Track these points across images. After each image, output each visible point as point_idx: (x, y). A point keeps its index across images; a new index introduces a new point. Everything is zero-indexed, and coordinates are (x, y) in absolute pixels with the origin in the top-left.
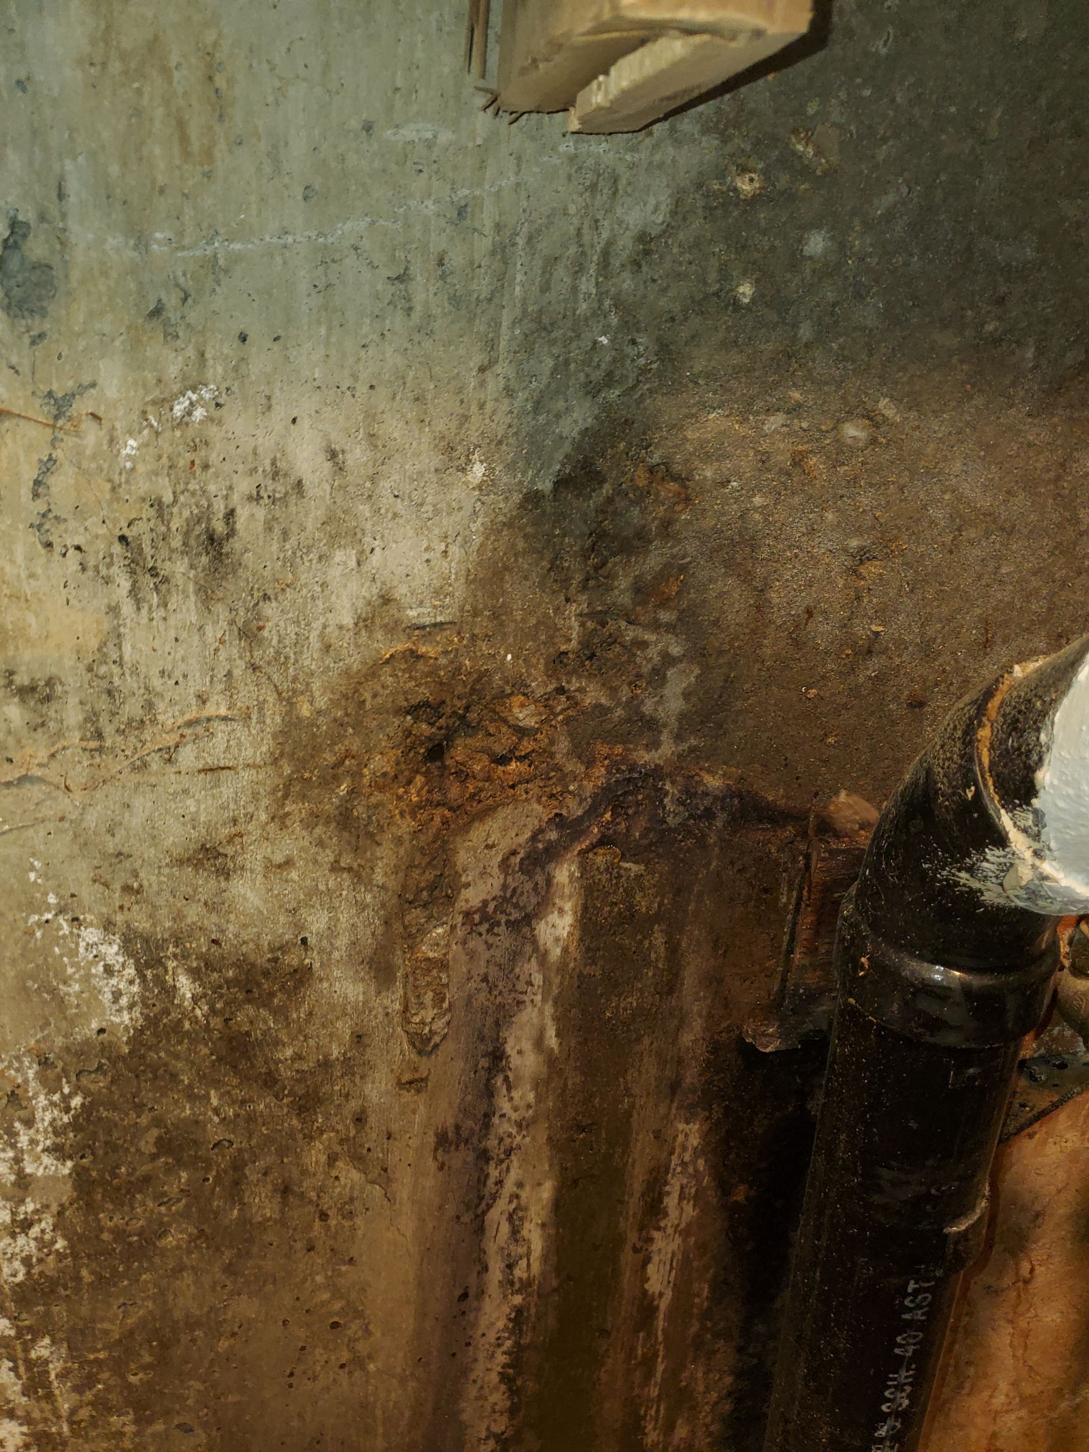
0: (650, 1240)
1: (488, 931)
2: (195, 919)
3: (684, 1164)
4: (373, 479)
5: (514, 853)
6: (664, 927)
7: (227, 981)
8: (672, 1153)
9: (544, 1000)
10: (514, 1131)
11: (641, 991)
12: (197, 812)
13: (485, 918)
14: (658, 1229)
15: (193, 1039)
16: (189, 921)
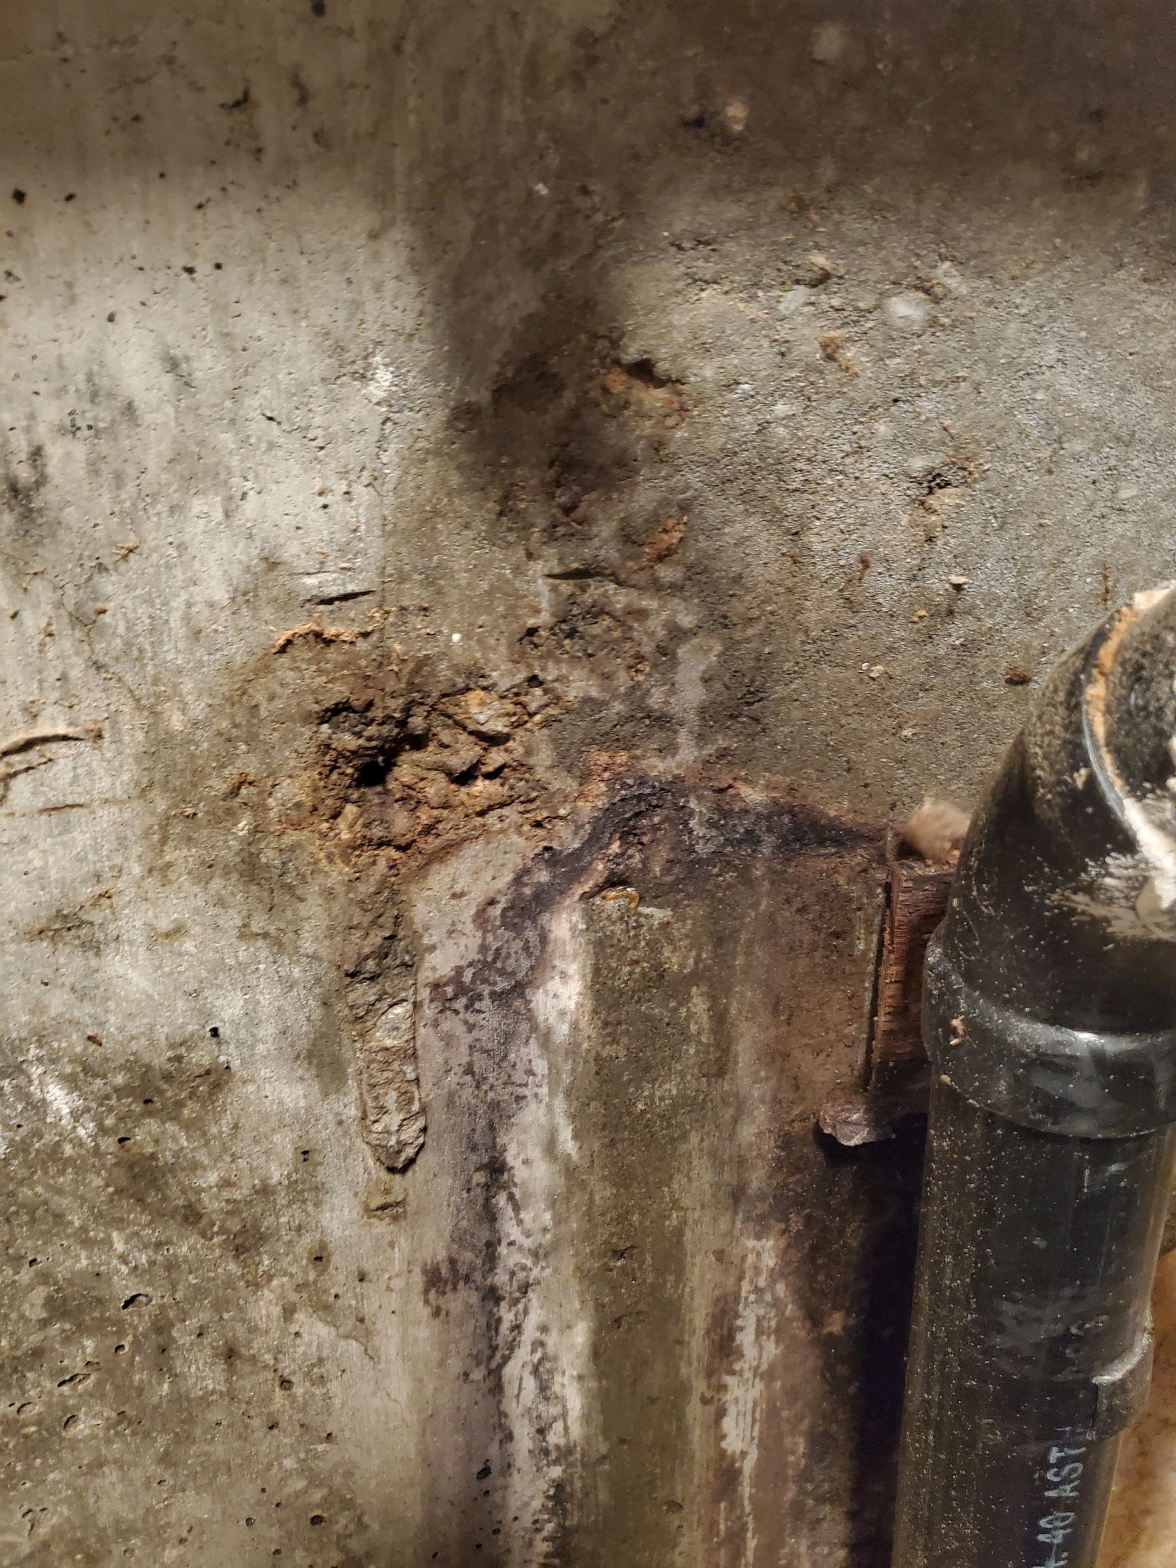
0: (722, 1388)
1: (467, 1007)
2: (61, 1009)
3: (758, 1290)
4: (235, 394)
5: (492, 902)
6: (704, 989)
7: (117, 1090)
8: (741, 1278)
9: (552, 1094)
10: (529, 1262)
11: (682, 1074)
12: (45, 867)
13: (461, 990)
14: (733, 1373)
15: (80, 1166)
16: (53, 1013)
